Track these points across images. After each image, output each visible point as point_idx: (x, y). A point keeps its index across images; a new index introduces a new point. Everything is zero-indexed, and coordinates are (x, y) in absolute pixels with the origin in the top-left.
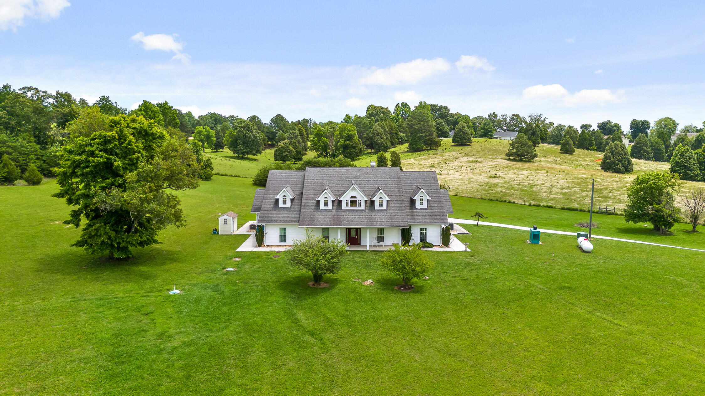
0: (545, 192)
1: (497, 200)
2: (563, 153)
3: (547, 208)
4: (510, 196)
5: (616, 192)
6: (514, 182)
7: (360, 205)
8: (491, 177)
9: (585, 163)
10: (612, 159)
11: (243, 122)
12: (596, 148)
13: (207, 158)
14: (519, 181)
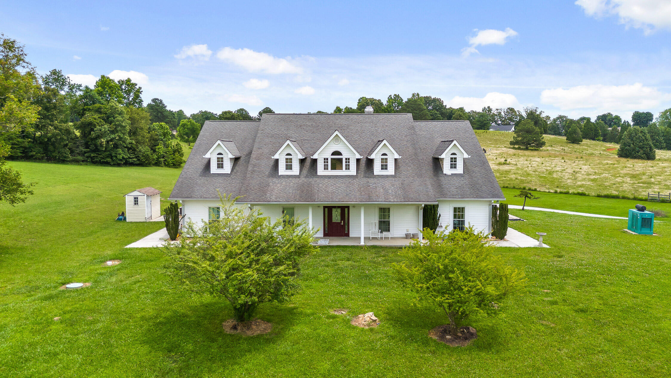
0: (568, 179)
1: (514, 188)
2: (570, 143)
3: (579, 196)
4: (528, 183)
5: (658, 177)
6: (528, 168)
7: (348, 168)
8: (500, 164)
9: (597, 152)
10: (632, 146)
11: (228, 113)
12: (601, 138)
13: (176, 143)
14: (534, 167)
